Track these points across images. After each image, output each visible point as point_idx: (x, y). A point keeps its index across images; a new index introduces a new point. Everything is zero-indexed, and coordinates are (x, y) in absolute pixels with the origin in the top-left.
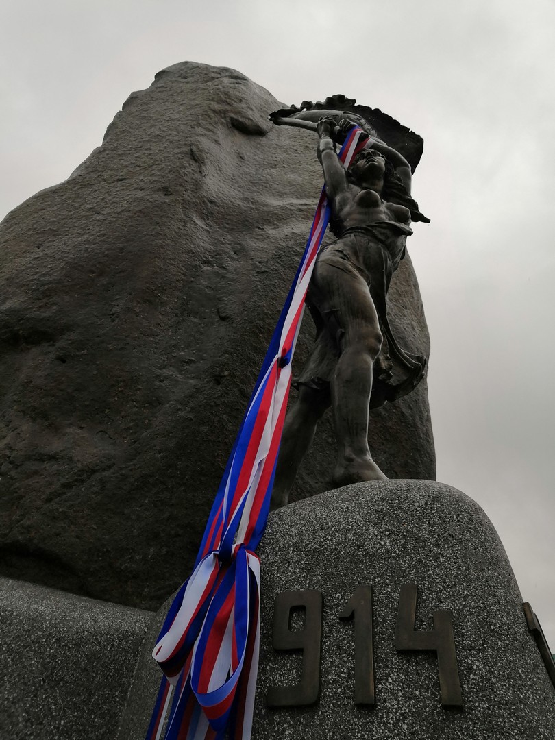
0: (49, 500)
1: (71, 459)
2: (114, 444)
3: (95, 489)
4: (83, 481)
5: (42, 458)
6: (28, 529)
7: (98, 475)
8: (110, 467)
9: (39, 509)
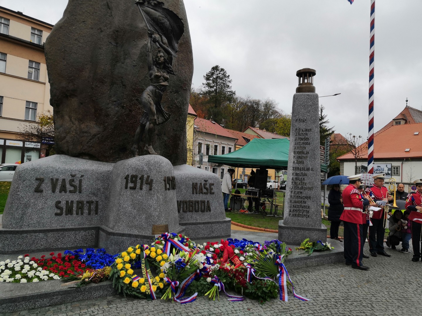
0: (87, 143)
1: (90, 132)
2: (99, 127)
3: (97, 140)
4: (94, 138)
5: (83, 132)
6: (85, 150)
7: (97, 136)
8: (99, 134)
9: (86, 145)
